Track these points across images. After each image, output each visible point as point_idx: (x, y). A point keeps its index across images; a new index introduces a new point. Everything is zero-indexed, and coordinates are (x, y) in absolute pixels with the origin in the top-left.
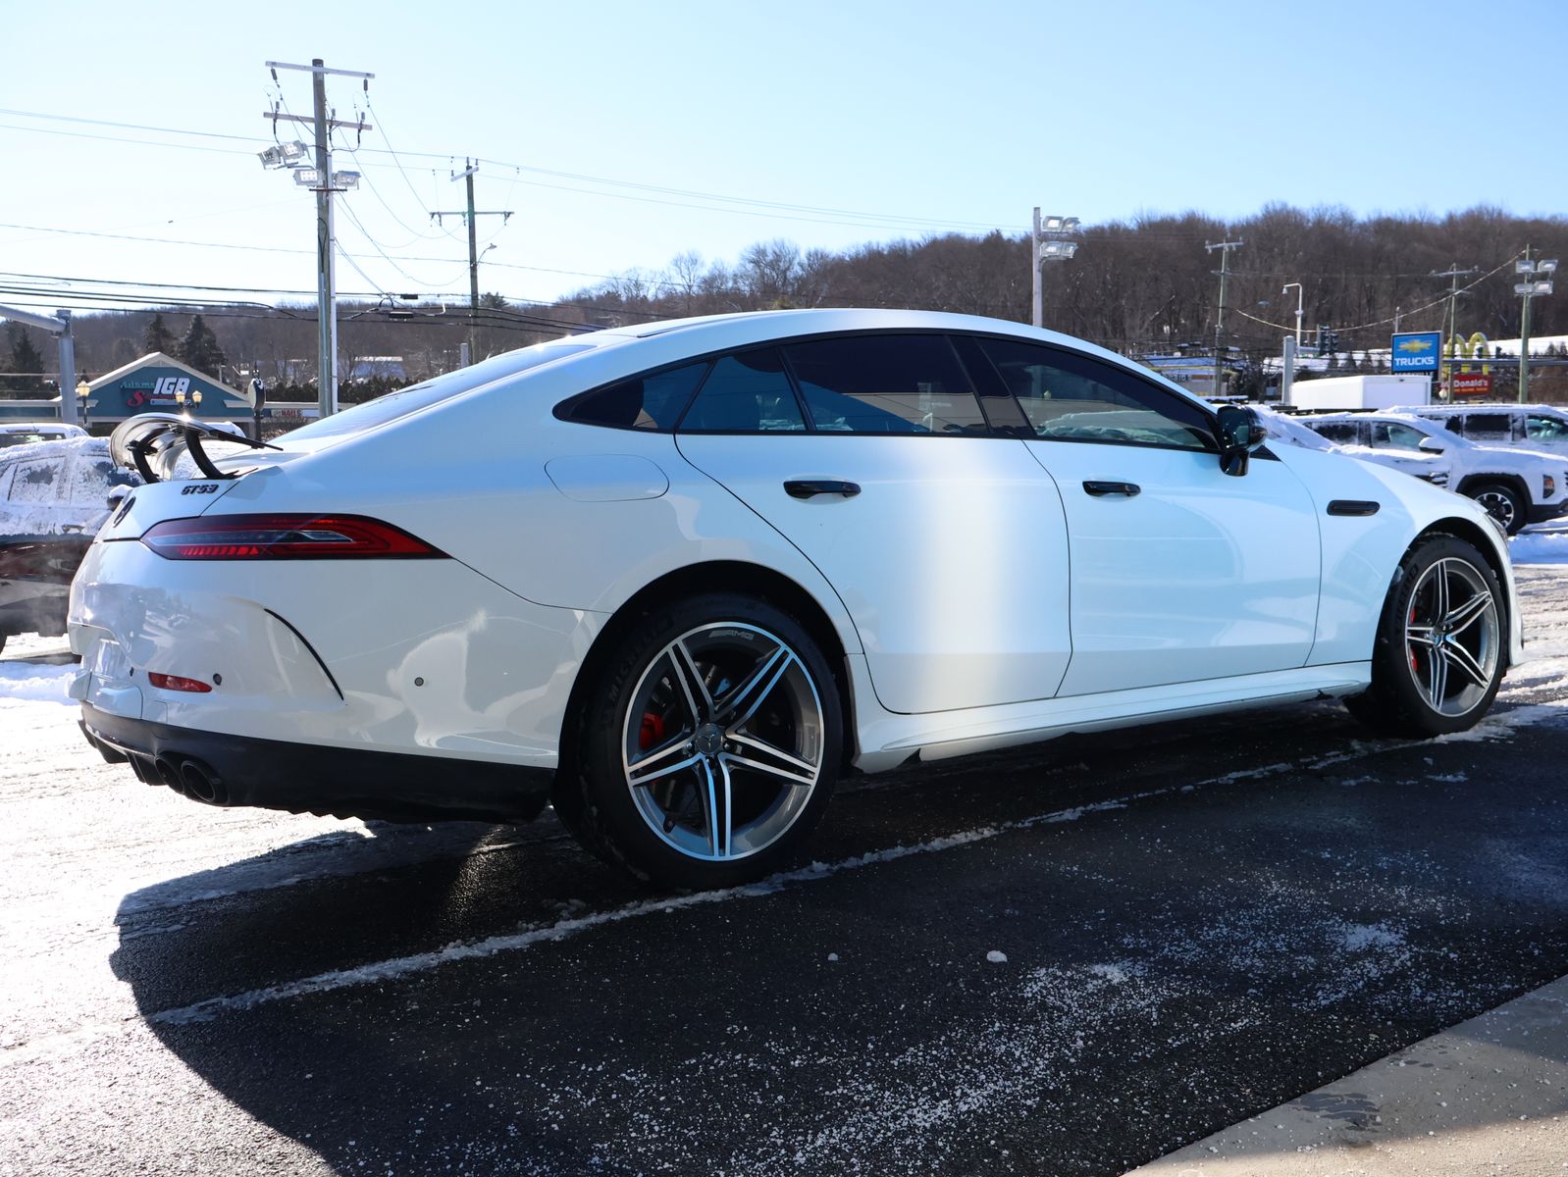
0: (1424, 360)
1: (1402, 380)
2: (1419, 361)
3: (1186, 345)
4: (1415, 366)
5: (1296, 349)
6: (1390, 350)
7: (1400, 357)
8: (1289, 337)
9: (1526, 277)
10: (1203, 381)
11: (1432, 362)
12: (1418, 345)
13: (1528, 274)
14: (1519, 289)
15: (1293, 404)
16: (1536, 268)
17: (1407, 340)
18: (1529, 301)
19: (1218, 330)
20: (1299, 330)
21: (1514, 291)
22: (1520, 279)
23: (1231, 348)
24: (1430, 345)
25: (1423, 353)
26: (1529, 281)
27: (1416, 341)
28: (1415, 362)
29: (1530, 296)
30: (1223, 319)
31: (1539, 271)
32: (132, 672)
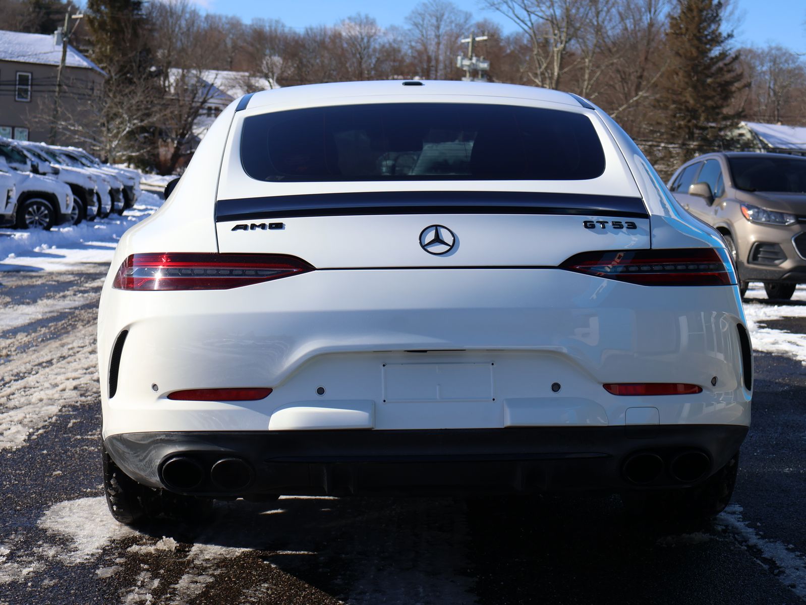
32: (556, 387)
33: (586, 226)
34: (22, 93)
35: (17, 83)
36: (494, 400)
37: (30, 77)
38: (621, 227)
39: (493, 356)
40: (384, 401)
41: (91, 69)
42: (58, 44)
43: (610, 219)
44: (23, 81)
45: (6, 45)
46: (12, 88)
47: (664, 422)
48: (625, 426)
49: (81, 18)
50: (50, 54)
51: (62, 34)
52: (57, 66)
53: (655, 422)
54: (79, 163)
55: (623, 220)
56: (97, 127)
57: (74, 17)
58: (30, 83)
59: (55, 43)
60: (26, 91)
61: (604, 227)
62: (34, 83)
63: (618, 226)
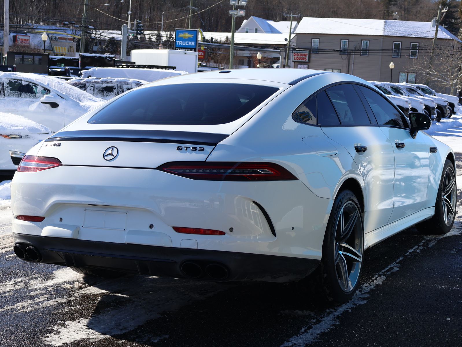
0: (190, 43)
1: (186, 53)
2: (188, 43)
3: (68, 23)
4: (186, 45)
5: (128, 31)
6: (156, 32)
7: (179, 41)
8: (125, 25)
9: (234, 7)
10: (64, 41)
11: (194, 44)
12: (187, 35)
13: (235, 5)
14: (231, 13)
15: (133, 61)
16: (238, 4)
17: (182, 32)
18: (235, 18)
19: (83, 16)
20: (129, 22)
21: (228, 13)
22: (231, 7)
23: (90, 27)
24: (193, 36)
25: (189, 40)
26: (235, 9)
27: (186, 33)
28: (186, 44)
29: (235, 16)
30: (86, 11)
31: (240, 5)
32: (151, 226)
33: (178, 149)
34: (414, 54)
35: (411, 49)
36: (125, 230)
37: (418, 46)
38: (196, 150)
39: (127, 210)
40: (83, 227)
41: (453, 40)
42: (433, 26)
43: (191, 146)
44: (414, 47)
45: (406, 28)
46: (408, 51)
47: (200, 248)
48: (180, 248)
49: (446, 12)
50: (429, 32)
51: (436, 21)
52: (433, 38)
53: (195, 247)
54: (417, 93)
55: (198, 147)
56: (444, 72)
57: (442, 11)
58: (418, 49)
59: (431, 26)
60: (416, 53)
61: (186, 150)
62: (420, 49)
63: (194, 149)
